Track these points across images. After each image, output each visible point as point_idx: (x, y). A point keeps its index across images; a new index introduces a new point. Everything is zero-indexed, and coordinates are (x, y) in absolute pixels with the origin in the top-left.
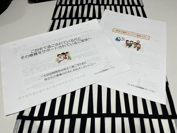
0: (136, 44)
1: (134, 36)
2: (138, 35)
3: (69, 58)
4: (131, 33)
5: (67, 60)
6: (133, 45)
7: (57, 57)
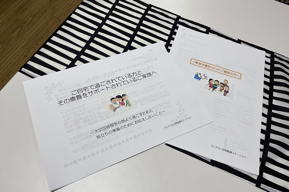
0: (223, 85)
1: (220, 72)
2: (225, 72)
3: (128, 104)
4: (216, 67)
5: (124, 106)
6: (219, 87)
7: (110, 103)
